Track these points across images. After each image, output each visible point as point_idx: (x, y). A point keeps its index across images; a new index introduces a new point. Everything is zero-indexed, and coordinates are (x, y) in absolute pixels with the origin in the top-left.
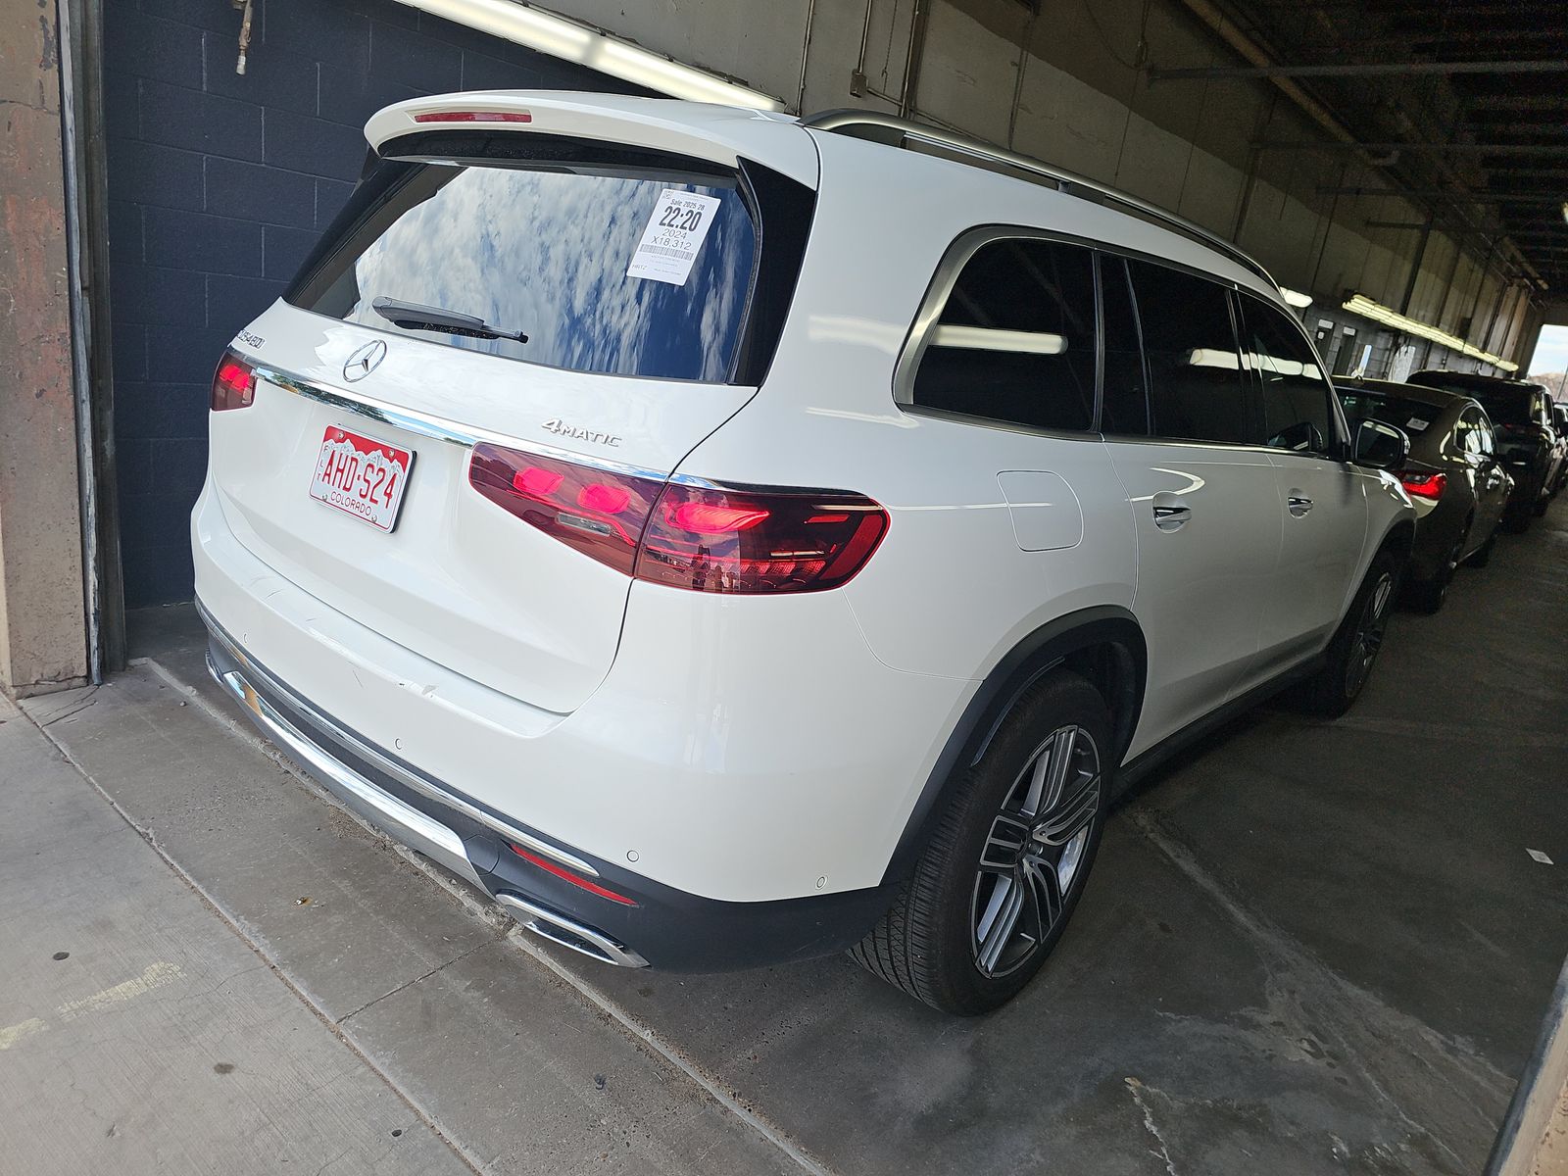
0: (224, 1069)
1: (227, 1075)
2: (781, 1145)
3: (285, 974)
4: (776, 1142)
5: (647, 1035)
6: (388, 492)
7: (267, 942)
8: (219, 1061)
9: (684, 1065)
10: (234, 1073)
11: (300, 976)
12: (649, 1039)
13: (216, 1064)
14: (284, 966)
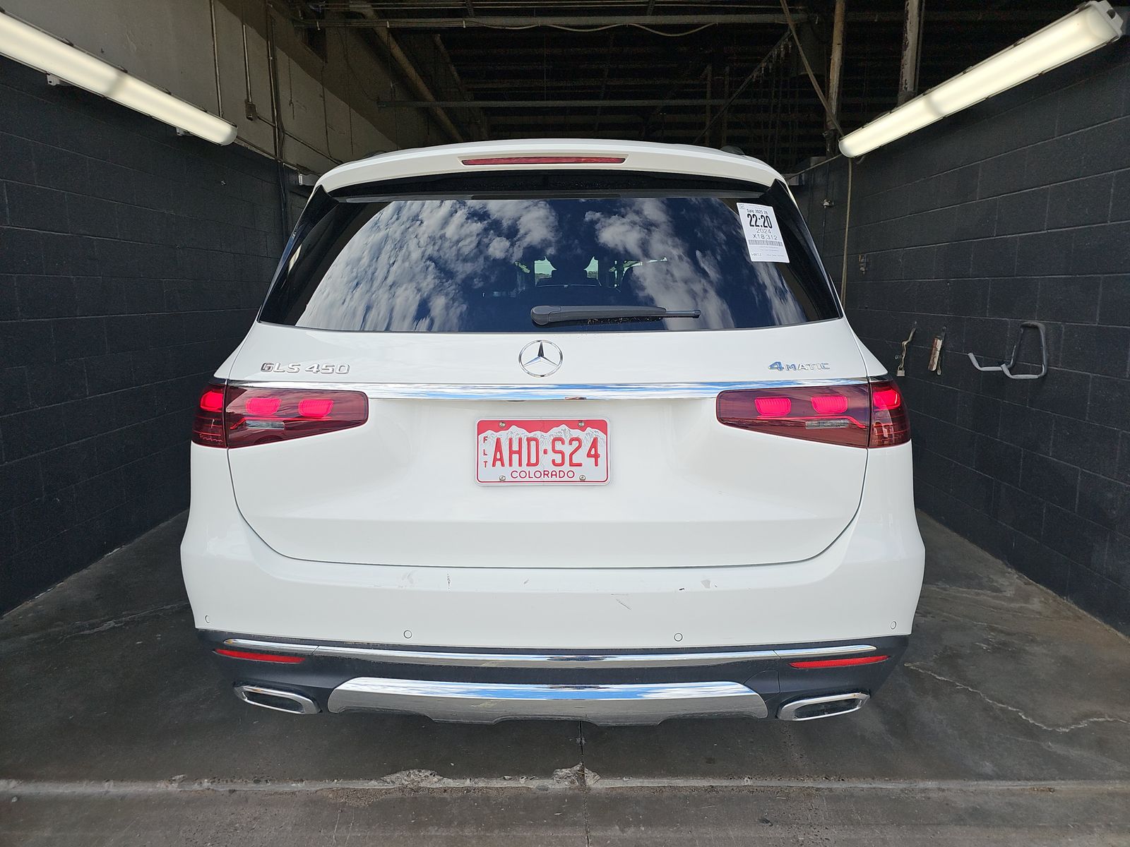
2: (874, 786)
4: (870, 786)
5: (747, 782)
6: (593, 452)
9: (784, 783)
12: (750, 783)
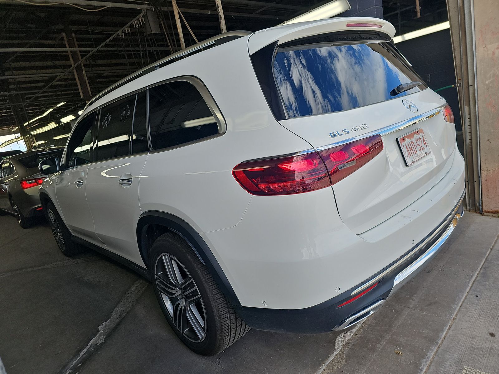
0: (492, 335)
1: (493, 333)
3: (440, 342)
7: (428, 353)
8: (491, 337)
10: (491, 331)
11: (438, 337)
13: (492, 338)
14: (437, 343)
